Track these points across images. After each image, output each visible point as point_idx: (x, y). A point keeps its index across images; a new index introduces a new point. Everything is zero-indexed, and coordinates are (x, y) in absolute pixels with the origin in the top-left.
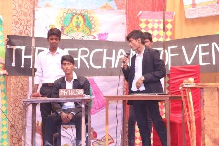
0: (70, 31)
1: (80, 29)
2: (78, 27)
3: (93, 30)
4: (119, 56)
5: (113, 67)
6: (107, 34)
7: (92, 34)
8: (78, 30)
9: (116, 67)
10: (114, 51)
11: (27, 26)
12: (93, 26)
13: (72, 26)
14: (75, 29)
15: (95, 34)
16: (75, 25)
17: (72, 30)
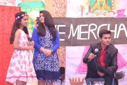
0: (95, 10)
1: (103, 8)
2: (101, 5)
3: (113, 8)
4: (120, 29)
5: (115, 37)
6: (124, 10)
7: (113, 10)
8: (101, 8)
9: (118, 37)
10: (116, 25)
11: (61, 7)
12: (113, 5)
13: (97, 5)
14: (99, 8)
15: (115, 11)
16: (99, 5)
17: (97, 9)
